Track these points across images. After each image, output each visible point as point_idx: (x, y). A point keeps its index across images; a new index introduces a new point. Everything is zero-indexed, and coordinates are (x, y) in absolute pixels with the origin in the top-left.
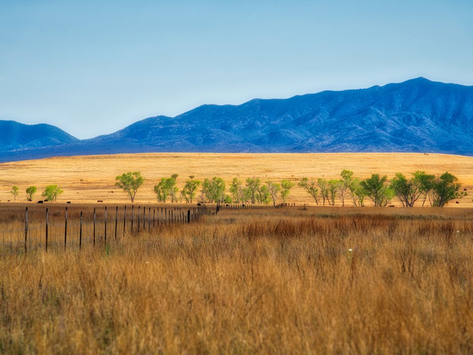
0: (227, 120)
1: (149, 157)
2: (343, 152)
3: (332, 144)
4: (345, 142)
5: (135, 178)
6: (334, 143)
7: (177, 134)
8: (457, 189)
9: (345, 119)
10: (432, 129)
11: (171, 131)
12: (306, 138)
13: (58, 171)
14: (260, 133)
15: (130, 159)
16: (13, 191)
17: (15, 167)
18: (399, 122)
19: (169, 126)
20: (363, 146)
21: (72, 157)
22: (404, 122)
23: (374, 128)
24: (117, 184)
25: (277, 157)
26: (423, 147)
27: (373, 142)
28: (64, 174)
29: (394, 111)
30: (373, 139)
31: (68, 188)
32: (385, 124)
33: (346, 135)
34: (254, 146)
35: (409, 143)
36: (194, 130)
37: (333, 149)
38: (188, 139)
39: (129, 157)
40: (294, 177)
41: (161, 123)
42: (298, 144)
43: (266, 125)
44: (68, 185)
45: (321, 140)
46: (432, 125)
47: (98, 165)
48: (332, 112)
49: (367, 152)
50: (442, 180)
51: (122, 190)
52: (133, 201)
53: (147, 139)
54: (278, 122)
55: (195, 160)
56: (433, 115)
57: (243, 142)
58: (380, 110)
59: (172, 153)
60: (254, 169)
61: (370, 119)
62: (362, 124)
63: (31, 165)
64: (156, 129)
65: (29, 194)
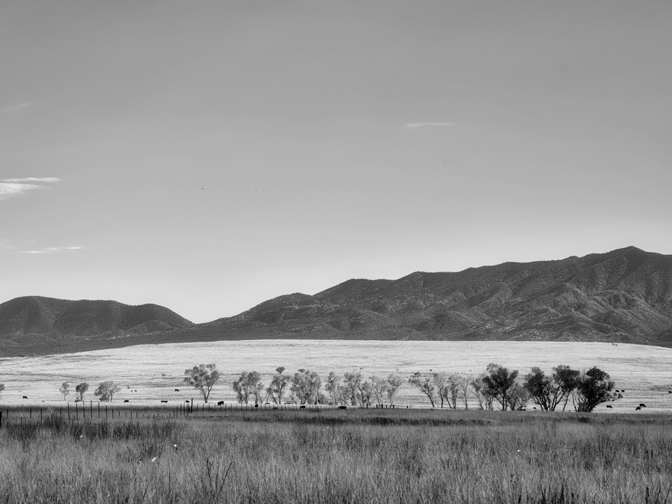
0: (381, 298)
1: (257, 345)
2: (530, 340)
3: (516, 330)
4: (533, 328)
5: (209, 373)
6: (519, 329)
7: (316, 316)
8: (609, 389)
9: (533, 299)
10: (646, 313)
11: (309, 312)
12: (482, 323)
13: (139, 364)
14: (422, 316)
15: (231, 348)
16: (63, 389)
17: (88, 358)
18: (604, 303)
19: (306, 306)
20: (556, 333)
21: (160, 345)
22: (610, 304)
23: (571, 311)
24: (186, 379)
25: (420, 346)
26: (635, 335)
27: (570, 329)
28: (147, 367)
29: (597, 289)
30: (570, 324)
31: (145, 384)
32: (584, 306)
33: (535, 318)
34: (415, 332)
35: (616, 331)
36: (338, 311)
37: (518, 337)
38: (330, 323)
39: (231, 346)
40: (433, 372)
41: (296, 303)
42: (472, 330)
43: (432, 305)
44: (146, 381)
45: (502, 325)
46: (647, 309)
47: (191, 356)
48: (516, 289)
49: (561, 341)
50: (588, 377)
51: (193, 387)
52: (206, 402)
53: (278, 323)
54: (445, 302)
55: (314, 349)
56: (648, 295)
57: (401, 327)
58: (578, 288)
59: (286, 340)
60: (389, 362)
61: (565, 298)
62: (555, 305)
63: (108, 356)
64: (290, 309)
65: (79, 393)
